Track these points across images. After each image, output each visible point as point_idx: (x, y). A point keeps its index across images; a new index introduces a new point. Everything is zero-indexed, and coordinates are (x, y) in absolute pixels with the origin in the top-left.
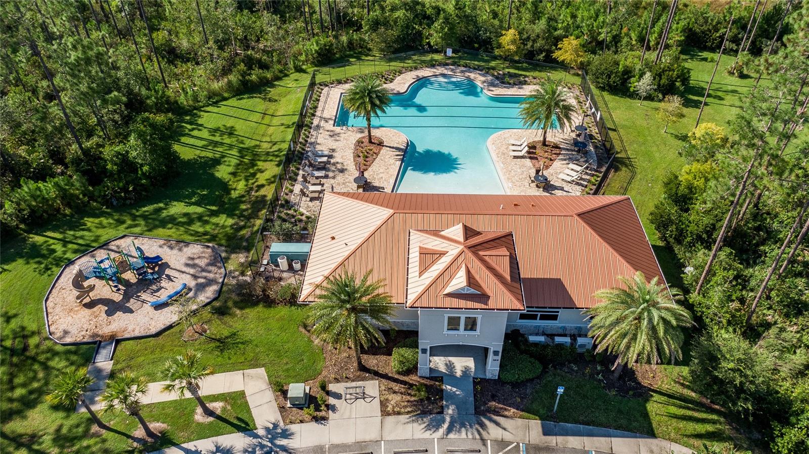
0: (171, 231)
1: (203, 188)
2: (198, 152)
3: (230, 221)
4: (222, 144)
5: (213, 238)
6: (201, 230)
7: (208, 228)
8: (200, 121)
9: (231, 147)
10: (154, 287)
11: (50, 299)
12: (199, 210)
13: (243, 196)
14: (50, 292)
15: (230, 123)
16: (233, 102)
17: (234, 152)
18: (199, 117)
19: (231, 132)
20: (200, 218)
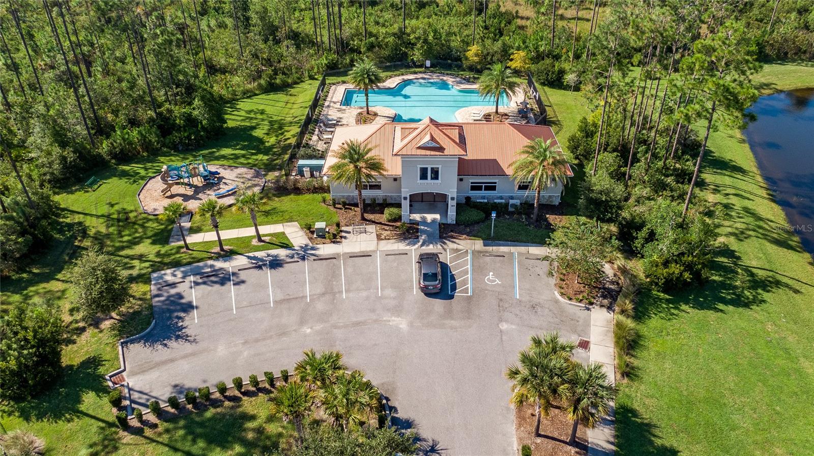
0: (225, 162)
1: (244, 141)
2: (238, 123)
3: (266, 157)
4: (256, 119)
5: (255, 165)
6: (245, 162)
7: (250, 161)
8: (238, 107)
9: (263, 120)
10: (215, 188)
11: (141, 194)
12: (243, 152)
13: (275, 145)
14: (141, 191)
15: (261, 107)
16: (263, 96)
17: (266, 123)
18: (238, 104)
19: (262, 112)
20: (243, 156)
